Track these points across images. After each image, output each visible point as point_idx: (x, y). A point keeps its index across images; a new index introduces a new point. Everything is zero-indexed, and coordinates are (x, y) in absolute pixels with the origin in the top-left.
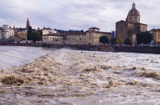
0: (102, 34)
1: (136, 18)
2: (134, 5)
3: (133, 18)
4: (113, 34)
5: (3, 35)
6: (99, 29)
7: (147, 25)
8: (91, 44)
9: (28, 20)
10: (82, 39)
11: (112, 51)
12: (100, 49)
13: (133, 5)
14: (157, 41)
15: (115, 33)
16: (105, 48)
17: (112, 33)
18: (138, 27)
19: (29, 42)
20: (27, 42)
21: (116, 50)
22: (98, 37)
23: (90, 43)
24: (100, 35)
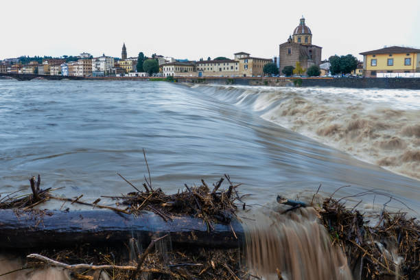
1: (306, 38)
2: (303, 20)
3: (303, 38)
4: (276, 61)
5: (98, 66)
7: (321, 48)
8: (247, 76)
9: (124, 46)
10: (222, 69)
12: (269, 83)
13: (301, 20)
14: (368, 69)
15: (278, 60)
16: (278, 82)
17: (273, 60)
18: (311, 52)
19: (140, 74)
20: (137, 75)
21: (297, 84)
23: (245, 75)
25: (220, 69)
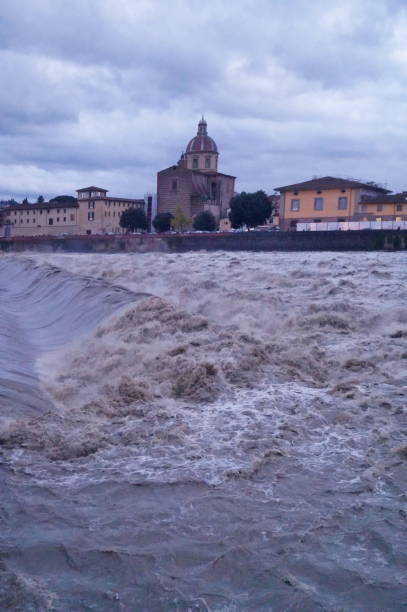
0: (126, 205)
1: (208, 160)
2: (203, 126)
3: (202, 159)
4: (150, 204)
6: (105, 192)
7: (234, 178)
8: (93, 232)
11: (162, 250)
12: (127, 245)
13: (200, 125)
14: (286, 217)
15: (154, 201)
16: (141, 243)
17: (146, 201)
18: (214, 185)
21: (174, 247)
22: (117, 214)
23: (89, 232)
24: (123, 208)
25: (51, 221)
